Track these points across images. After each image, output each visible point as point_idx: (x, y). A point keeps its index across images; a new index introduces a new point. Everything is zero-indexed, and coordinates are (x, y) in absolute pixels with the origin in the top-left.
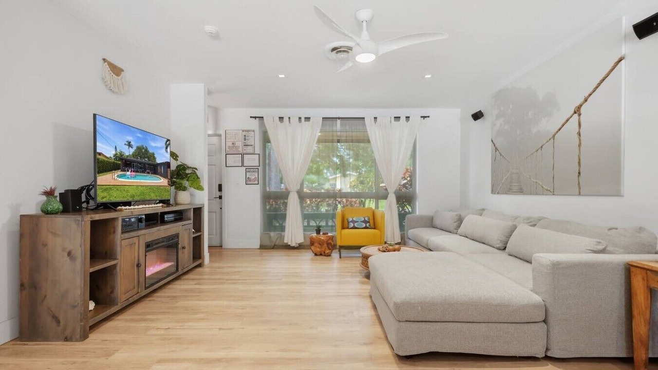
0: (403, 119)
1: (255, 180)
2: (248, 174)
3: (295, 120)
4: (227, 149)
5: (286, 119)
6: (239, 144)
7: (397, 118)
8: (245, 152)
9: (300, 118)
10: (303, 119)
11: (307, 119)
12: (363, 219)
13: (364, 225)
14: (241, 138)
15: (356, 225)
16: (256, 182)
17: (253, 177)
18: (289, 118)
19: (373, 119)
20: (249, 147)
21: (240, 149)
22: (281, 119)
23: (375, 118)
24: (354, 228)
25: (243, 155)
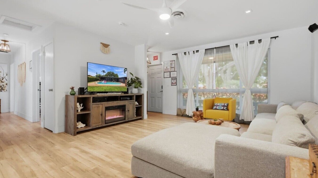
0: (256, 42)
1: (175, 83)
2: (172, 81)
3: (191, 53)
4: (164, 70)
5: (187, 53)
6: (169, 67)
7: (252, 42)
8: (171, 71)
9: (194, 51)
10: (195, 52)
11: (197, 51)
12: (223, 104)
13: (222, 108)
14: (169, 64)
15: (217, 108)
16: (175, 84)
17: (174, 82)
18: (189, 52)
19: (235, 45)
20: (173, 68)
21: (169, 70)
22: (185, 53)
23: (237, 45)
24: (216, 109)
25: (170, 72)
